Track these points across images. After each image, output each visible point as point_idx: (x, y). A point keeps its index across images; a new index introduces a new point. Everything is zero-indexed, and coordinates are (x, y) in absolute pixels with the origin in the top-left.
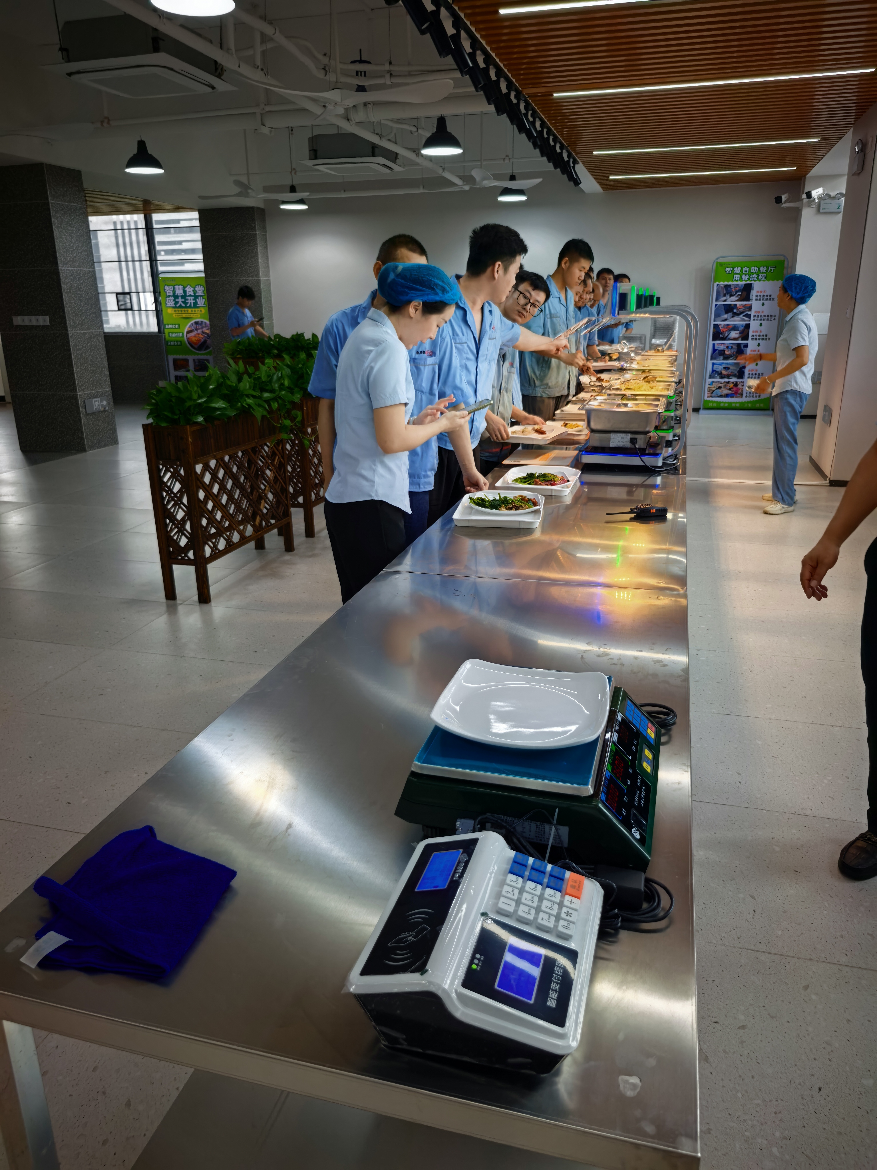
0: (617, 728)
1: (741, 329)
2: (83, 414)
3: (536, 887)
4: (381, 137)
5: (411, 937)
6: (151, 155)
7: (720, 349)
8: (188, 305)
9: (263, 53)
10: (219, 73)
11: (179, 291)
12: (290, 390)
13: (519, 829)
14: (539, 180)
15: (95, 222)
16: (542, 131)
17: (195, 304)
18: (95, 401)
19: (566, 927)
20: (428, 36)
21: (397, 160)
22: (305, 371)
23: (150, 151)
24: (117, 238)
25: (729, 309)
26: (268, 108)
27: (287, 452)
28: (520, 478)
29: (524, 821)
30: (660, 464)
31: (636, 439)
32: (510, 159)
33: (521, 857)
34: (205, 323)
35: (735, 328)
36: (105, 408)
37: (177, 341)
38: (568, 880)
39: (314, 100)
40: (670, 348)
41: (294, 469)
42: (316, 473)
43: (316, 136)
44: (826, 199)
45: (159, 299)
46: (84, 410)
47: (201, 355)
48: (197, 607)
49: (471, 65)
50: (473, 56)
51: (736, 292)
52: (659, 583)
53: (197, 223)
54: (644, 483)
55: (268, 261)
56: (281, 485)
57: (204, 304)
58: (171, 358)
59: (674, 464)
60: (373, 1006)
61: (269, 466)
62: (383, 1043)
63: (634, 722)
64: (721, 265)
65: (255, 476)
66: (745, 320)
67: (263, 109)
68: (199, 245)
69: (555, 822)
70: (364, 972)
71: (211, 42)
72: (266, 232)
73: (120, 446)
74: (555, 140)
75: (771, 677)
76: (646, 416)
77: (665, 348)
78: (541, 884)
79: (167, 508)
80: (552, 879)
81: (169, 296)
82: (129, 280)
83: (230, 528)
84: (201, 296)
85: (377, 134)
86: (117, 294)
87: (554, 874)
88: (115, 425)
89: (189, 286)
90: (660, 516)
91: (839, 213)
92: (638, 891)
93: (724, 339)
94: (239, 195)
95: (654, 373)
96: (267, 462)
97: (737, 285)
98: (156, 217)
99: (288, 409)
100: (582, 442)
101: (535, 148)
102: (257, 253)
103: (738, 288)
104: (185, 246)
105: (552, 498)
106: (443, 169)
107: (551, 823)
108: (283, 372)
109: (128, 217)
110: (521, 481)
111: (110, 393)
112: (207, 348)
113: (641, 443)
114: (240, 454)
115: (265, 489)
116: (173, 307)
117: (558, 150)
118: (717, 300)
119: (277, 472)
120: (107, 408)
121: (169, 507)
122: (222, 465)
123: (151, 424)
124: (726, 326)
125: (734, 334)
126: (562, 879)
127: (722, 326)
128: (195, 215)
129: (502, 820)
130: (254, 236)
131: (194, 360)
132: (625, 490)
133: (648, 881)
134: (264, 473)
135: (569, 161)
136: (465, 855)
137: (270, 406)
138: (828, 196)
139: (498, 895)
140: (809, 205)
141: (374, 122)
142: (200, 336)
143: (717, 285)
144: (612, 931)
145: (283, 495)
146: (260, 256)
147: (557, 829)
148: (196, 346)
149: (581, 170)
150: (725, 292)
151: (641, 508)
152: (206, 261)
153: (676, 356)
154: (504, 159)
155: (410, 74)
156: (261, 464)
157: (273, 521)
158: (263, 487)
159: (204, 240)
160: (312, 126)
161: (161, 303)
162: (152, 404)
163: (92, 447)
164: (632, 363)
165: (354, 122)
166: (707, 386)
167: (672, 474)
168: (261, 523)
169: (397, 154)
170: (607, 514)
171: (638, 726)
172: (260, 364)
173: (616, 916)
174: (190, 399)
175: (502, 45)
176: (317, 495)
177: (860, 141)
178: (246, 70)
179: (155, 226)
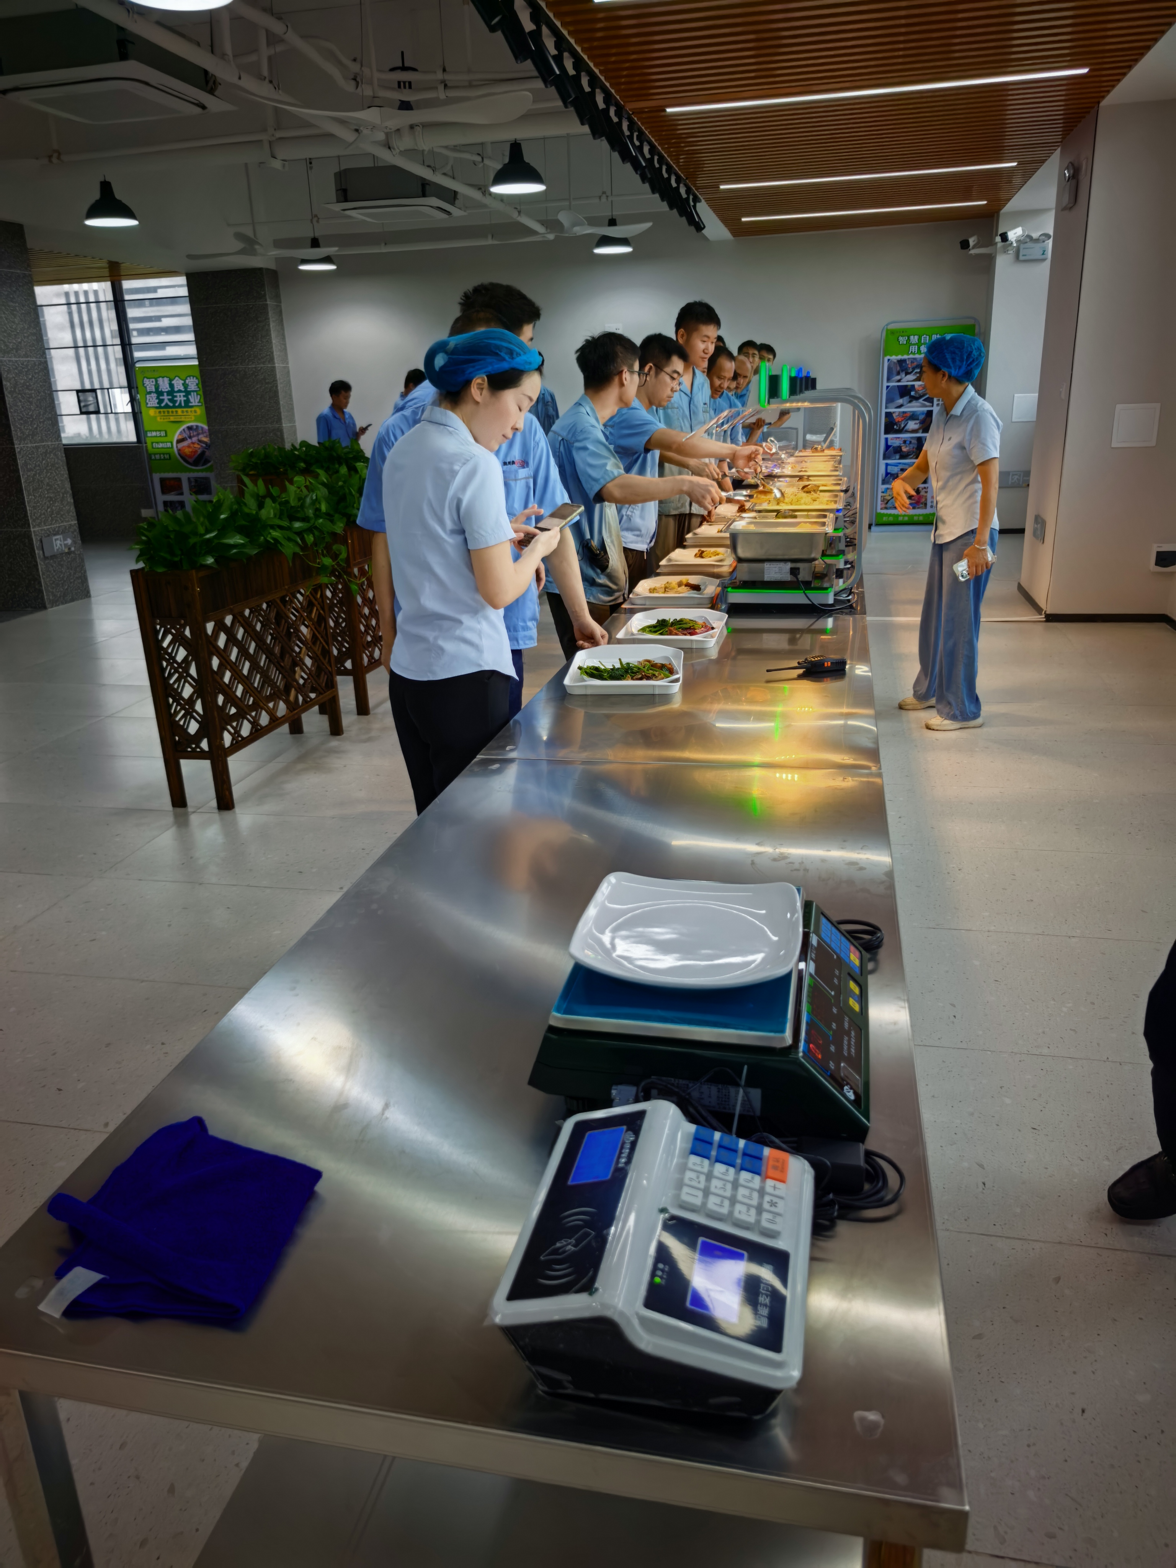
0: (813, 956)
1: (922, 417)
2: (39, 557)
3: (727, 1170)
4: (434, 170)
5: (570, 1247)
6: (120, 201)
7: (895, 445)
8: (177, 404)
9: (270, 58)
10: (212, 88)
11: (164, 385)
12: (329, 517)
13: (695, 1094)
14: (649, 225)
15: (44, 293)
16: (652, 159)
17: (187, 402)
18: (56, 540)
19: (771, 1221)
20: (499, 35)
21: (457, 202)
22: (347, 491)
23: (118, 195)
24: (70, 314)
25: (905, 391)
26: (279, 134)
27: (328, 602)
28: (649, 627)
29: (701, 1084)
30: (831, 601)
31: (798, 569)
32: (607, 196)
33: (705, 1132)
34: (202, 428)
35: (913, 417)
36: (69, 549)
37: (164, 454)
38: (768, 1158)
39: (342, 122)
40: (831, 446)
41: (337, 623)
42: (368, 627)
43: (345, 170)
44: (1026, 243)
45: (136, 396)
46: (41, 552)
47: (199, 473)
48: (216, 816)
49: (558, 72)
50: (559, 59)
51: (914, 369)
52: (843, 760)
53: (184, 292)
54: (812, 627)
55: (285, 341)
56: (321, 645)
57: (198, 403)
58: (157, 477)
59: (849, 601)
60: (527, 1340)
61: (304, 620)
62: (541, 1388)
63: (833, 945)
64: (893, 332)
65: (288, 635)
66: (926, 406)
67: (273, 135)
68: (188, 321)
69: (743, 1082)
70: (513, 1296)
71: (198, 44)
72: (280, 302)
73: (93, 599)
74: (670, 170)
75: (987, 876)
76: (810, 537)
77: (825, 446)
78: (733, 1166)
79: (169, 684)
80: (747, 1159)
81: (150, 393)
82: (90, 372)
83: (256, 707)
84: (193, 391)
85: (429, 166)
86: (78, 391)
87: (749, 1152)
88: (85, 572)
89: (177, 378)
90: (837, 670)
91: (1044, 260)
92: (858, 1168)
93: (900, 431)
94: (241, 252)
95: (814, 481)
96: (302, 616)
97: (915, 359)
98: (127, 284)
99: (327, 543)
100: (725, 574)
101: (644, 182)
102: (269, 330)
103: (915, 363)
104: (166, 322)
105: (692, 652)
106: (519, 212)
107: (737, 1085)
108: (318, 492)
109: (85, 286)
110: (651, 631)
111: (76, 528)
112: (206, 461)
113: (804, 575)
114: (264, 606)
115: (300, 652)
116: (157, 408)
117: (674, 185)
118: (888, 380)
119: (315, 628)
120: (73, 549)
121: (172, 682)
122: (242, 622)
123: (143, 569)
124: (901, 414)
125: (912, 425)
126: (760, 1158)
127: (897, 414)
128: (182, 280)
129: (673, 1085)
130: (265, 307)
131: (189, 479)
132: (785, 637)
133: (869, 1154)
134: (298, 630)
135: (688, 199)
136: (630, 1132)
137: (303, 539)
138: (1030, 237)
139: (680, 1185)
140: (1005, 251)
141: (423, 151)
142: (196, 446)
143: (889, 360)
144: (827, 1223)
145: (325, 658)
146: (273, 335)
147: (746, 1093)
148: (191, 460)
149: (704, 210)
150: (898, 368)
151: (811, 661)
152: (200, 342)
153: (841, 456)
154: (600, 197)
155: (471, 85)
156: (294, 618)
157: (313, 695)
158: (297, 649)
159: (195, 314)
160: (339, 157)
161: (139, 403)
162: (141, 542)
163: (55, 603)
164: (783, 468)
165: (398, 151)
166: (880, 494)
167: (847, 614)
168: (297, 698)
169: (455, 193)
170: (768, 671)
171: (838, 951)
172: (287, 483)
173: (831, 1203)
174: (195, 533)
175: (595, 44)
176: (371, 657)
177: (1070, 164)
178: (249, 83)
179: (127, 297)
